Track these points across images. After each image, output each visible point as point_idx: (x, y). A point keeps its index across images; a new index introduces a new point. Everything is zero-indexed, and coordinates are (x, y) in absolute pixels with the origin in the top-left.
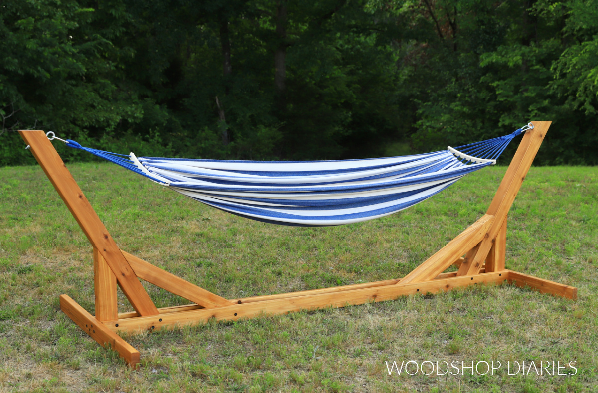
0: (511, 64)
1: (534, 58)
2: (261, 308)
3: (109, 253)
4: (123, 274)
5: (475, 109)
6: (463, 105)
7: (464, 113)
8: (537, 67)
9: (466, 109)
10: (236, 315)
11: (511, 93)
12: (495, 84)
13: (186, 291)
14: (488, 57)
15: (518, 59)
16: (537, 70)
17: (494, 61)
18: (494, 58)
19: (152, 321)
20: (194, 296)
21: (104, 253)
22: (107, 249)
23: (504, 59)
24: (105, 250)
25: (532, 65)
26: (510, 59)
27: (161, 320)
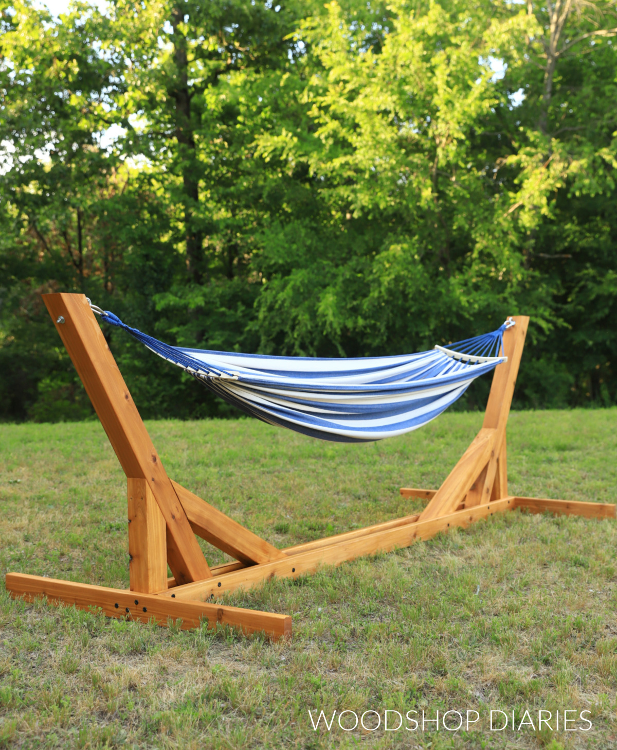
0: (192, 306)
1: (218, 300)
2: (316, 559)
3: (158, 485)
4: (173, 517)
5: (147, 362)
6: (133, 358)
7: (134, 367)
8: (223, 309)
9: (137, 363)
10: (294, 570)
11: (194, 341)
12: (174, 330)
13: (239, 540)
14: (162, 298)
15: (200, 301)
16: (223, 314)
17: (172, 303)
18: (171, 299)
19: (210, 586)
20: (247, 545)
21: (152, 484)
22: (156, 479)
23: (183, 302)
24: (153, 480)
25: (217, 308)
26: (191, 301)
27: (219, 585)
